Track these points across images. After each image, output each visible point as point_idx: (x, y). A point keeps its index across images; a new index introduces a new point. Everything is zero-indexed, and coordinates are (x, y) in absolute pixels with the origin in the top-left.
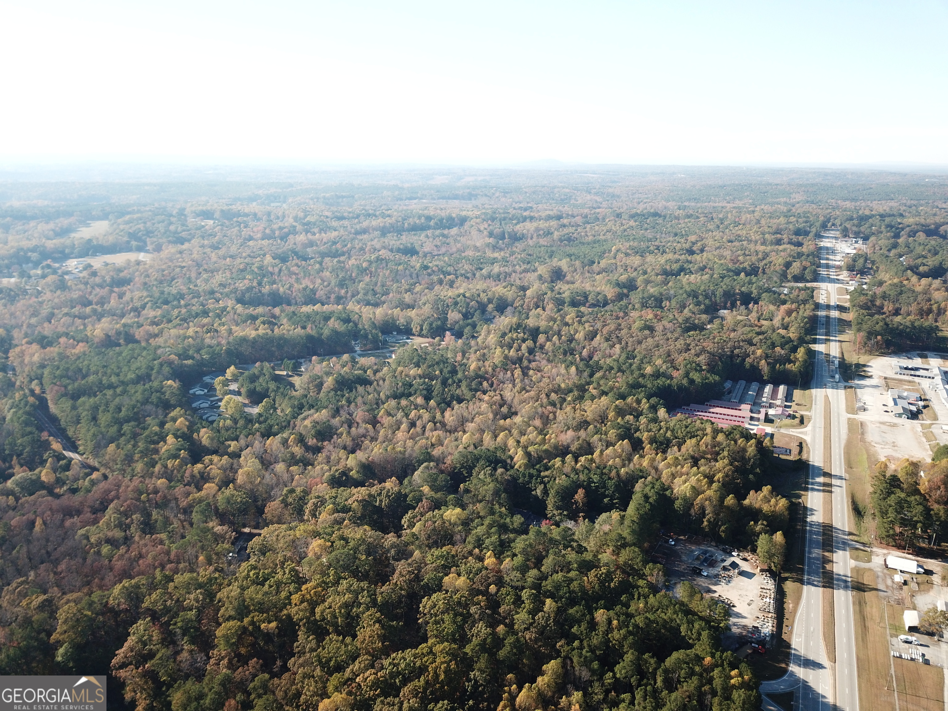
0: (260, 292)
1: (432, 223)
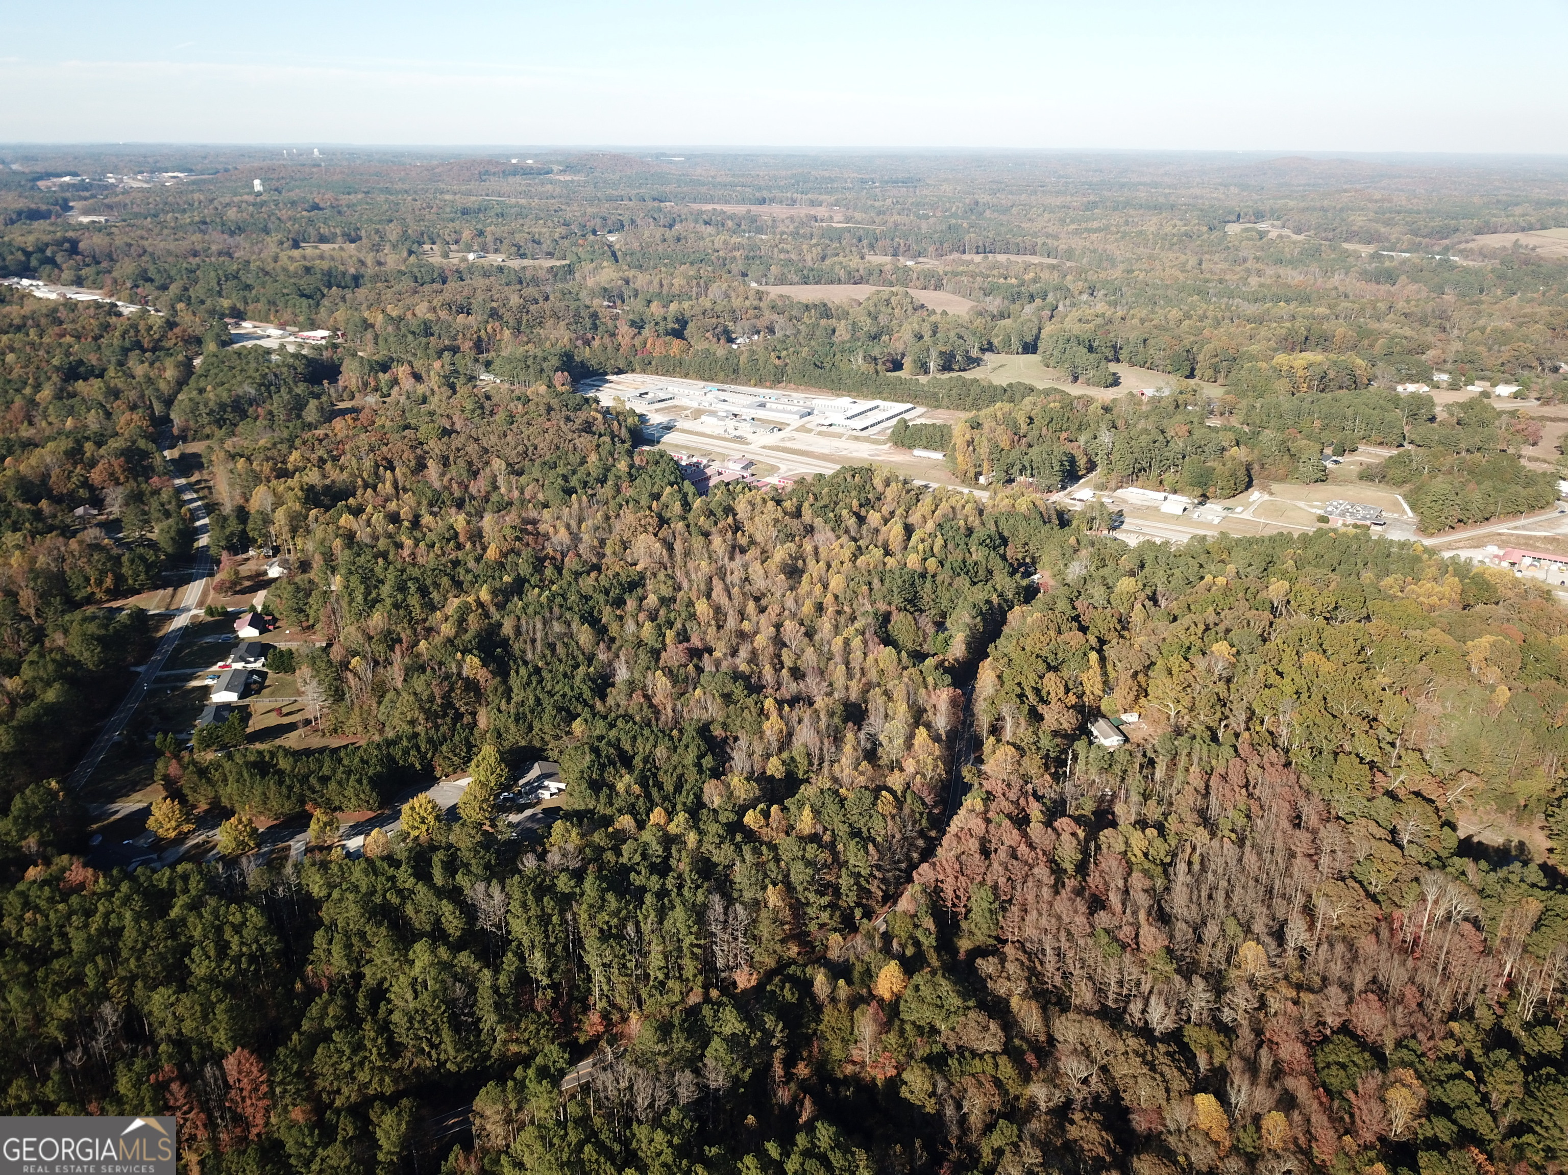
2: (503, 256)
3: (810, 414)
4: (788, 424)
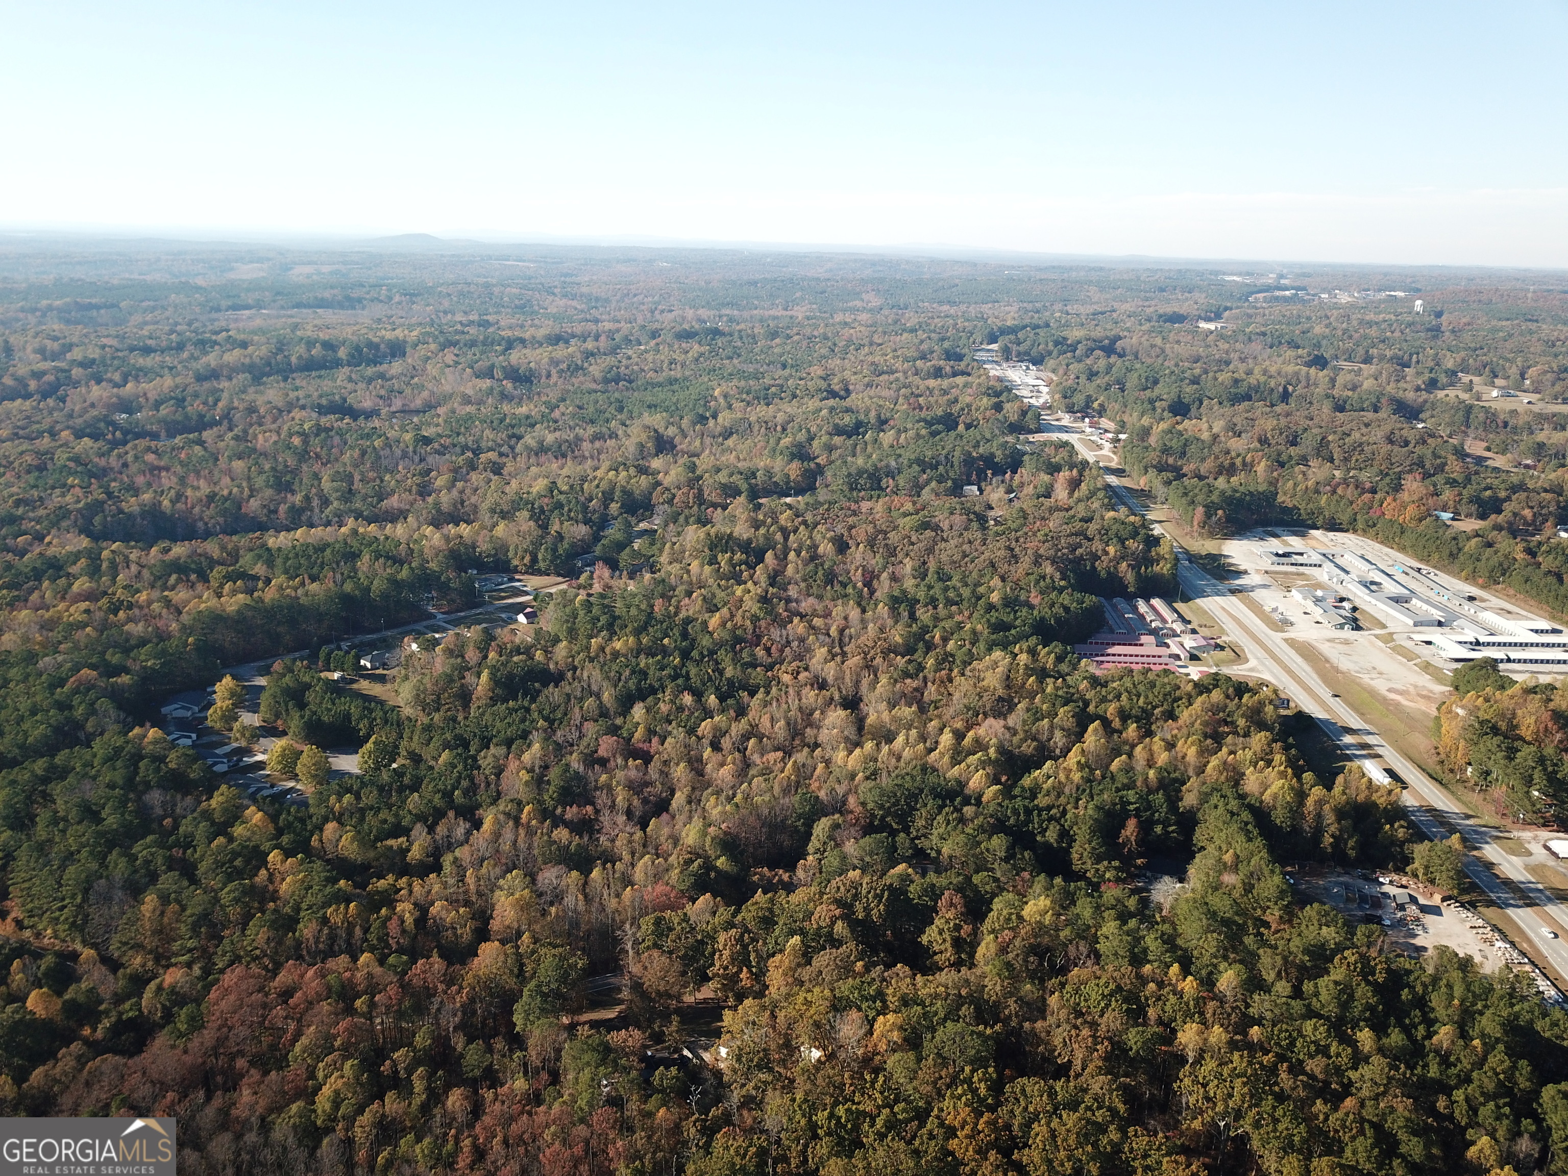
0: (121, 511)
1: (342, 353)
3: (1440, 624)
4: (1384, 626)
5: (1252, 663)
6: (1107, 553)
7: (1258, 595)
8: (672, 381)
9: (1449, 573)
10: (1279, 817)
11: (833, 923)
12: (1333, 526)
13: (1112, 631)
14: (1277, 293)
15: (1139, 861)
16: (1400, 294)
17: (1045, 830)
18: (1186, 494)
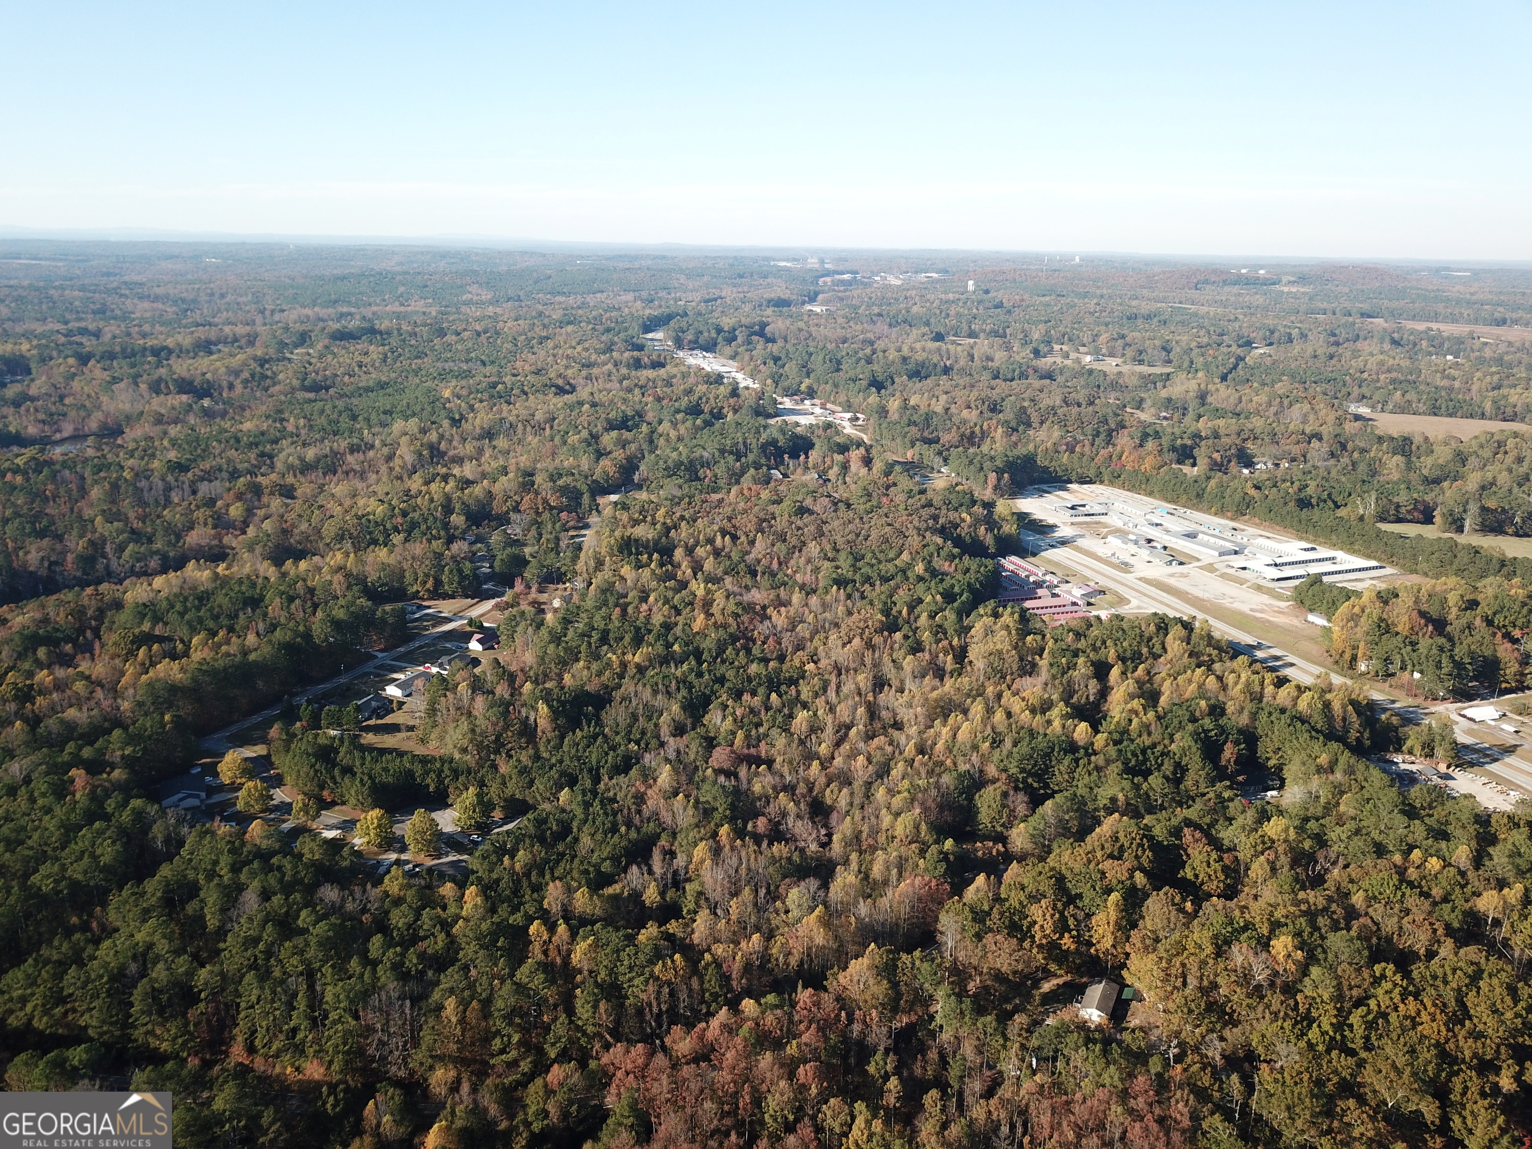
2: (1119, 361)
3: (1236, 553)
4: (1198, 560)
5: (1134, 602)
6: (963, 520)
7: (1081, 542)
8: (382, 386)
9: (1197, 510)
10: (1319, 721)
11: (1131, 877)
12: (1083, 481)
13: (1006, 589)
14: (838, 277)
15: (1240, 778)
16: (935, 275)
17: (1162, 764)
18: (971, 462)
